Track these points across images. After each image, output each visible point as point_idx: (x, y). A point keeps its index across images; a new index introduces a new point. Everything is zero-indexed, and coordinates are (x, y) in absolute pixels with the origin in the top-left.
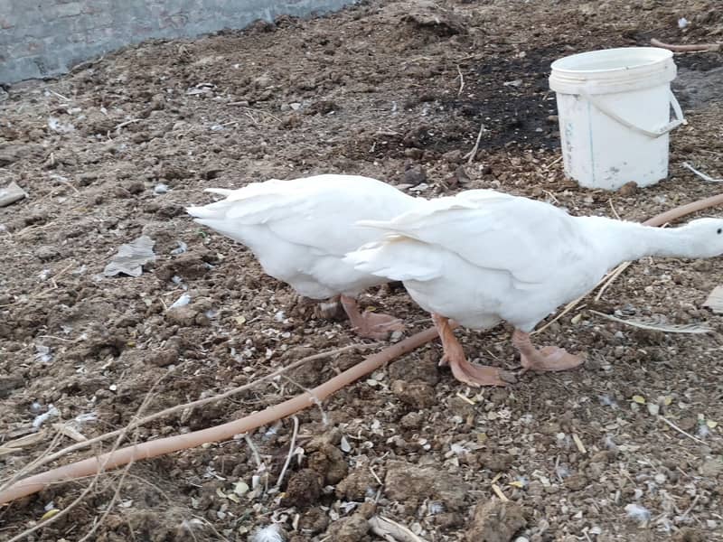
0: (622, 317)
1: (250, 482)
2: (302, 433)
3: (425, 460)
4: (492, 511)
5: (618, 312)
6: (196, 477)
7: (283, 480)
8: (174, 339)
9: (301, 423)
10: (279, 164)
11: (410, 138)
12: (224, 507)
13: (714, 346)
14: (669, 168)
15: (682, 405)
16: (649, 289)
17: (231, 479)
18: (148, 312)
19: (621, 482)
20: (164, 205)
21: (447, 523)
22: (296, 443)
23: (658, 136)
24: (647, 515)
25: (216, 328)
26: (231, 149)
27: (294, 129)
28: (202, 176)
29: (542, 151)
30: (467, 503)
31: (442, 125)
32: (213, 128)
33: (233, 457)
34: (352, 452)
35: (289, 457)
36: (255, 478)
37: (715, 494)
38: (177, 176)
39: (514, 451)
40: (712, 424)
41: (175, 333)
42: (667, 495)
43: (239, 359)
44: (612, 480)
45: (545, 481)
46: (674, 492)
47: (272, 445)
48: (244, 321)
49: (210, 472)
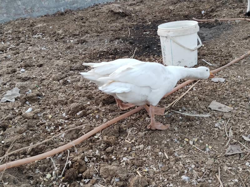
0: (181, 112)
1: (52, 174)
2: (71, 156)
3: (114, 163)
4: (136, 180)
5: (180, 110)
6: (32, 173)
7: (64, 172)
8: (26, 124)
9: (70, 152)
10: (65, 61)
11: (111, 52)
12: (42, 183)
13: (211, 121)
14: (198, 61)
15: (201, 141)
16: (190, 102)
17: (45, 173)
18: (17, 114)
19: (180, 168)
20: (24, 76)
21: (121, 185)
22: (69, 159)
23: (194, 50)
24: (188, 179)
25: (41, 120)
26: (48, 56)
27: (71, 49)
28: (38, 66)
29: (156, 56)
30: (128, 178)
31: (122, 47)
32: (42, 49)
33: (46, 165)
34: (88, 161)
35: (66, 164)
36: (54, 172)
37: (211, 171)
38: (29, 66)
39: (144, 159)
40: (210, 147)
41: (26, 122)
42: (195, 172)
43: (49, 130)
44: (177, 168)
45: (155, 169)
46: (197, 171)
47: (60, 160)
48: (51, 117)
49: (37, 171)
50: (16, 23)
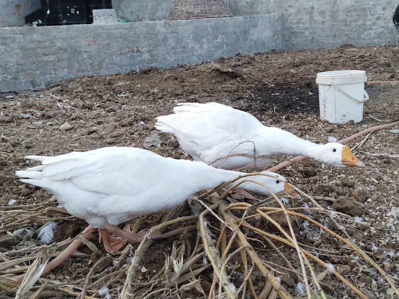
14: (363, 118)
32: (142, 107)
50: (84, 81)
